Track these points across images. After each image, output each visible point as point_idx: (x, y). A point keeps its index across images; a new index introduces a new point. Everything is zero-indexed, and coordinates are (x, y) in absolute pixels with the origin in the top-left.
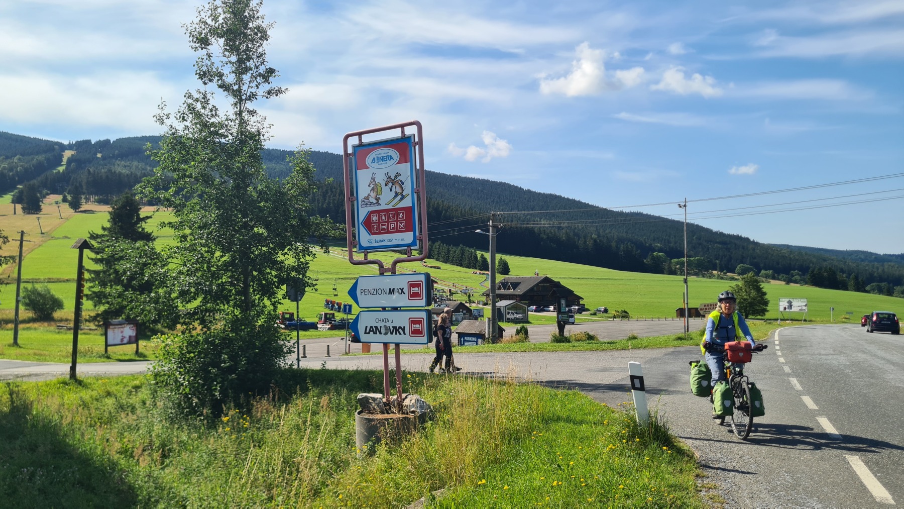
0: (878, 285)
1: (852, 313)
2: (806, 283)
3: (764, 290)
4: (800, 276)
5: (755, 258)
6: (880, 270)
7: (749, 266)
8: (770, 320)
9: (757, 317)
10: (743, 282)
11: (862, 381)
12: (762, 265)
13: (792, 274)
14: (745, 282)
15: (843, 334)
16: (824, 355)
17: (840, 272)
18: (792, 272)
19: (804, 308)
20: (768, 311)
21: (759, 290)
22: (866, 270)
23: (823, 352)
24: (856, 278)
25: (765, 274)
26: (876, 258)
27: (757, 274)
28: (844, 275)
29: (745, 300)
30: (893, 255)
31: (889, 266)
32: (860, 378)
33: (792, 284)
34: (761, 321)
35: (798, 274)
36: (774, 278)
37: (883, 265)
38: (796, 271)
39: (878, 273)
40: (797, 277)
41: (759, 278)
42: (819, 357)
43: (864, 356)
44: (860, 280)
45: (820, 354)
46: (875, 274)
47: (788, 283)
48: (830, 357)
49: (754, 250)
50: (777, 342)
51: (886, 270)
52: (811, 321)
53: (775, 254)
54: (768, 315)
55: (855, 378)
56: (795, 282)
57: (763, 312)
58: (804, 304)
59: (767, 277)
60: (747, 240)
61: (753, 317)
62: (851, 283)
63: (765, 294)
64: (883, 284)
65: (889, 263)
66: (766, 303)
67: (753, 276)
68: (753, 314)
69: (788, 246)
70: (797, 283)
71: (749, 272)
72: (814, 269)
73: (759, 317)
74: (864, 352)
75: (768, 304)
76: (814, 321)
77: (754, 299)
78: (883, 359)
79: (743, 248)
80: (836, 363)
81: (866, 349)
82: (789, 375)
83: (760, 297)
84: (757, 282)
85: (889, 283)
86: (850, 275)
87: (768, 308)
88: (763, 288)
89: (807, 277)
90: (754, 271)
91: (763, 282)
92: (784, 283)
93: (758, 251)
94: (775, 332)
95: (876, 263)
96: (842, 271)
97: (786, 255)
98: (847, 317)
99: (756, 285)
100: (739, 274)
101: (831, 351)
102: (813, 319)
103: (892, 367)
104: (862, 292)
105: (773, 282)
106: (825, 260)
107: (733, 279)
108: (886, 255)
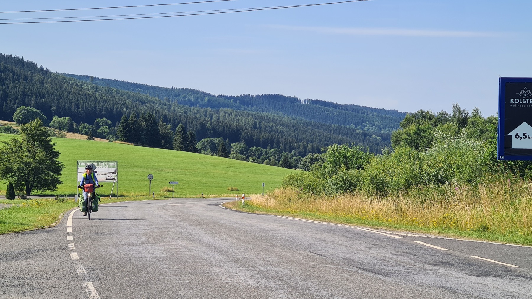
0: (211, 141)
1: (176, 183)
2: (117, 138)
3: (56, 149)
4: (109, 127)
5: (44, 97)
6: (214, 119)
7: (34, 110)
8: (62, 196)
9: (44, 193)
10: (24, 135)
11: (180, 280)
12: (54, 108)
13: (98, 123)
14: (28, 135)
15: (162, 213)
16: (134, 245)
17: (163, 121)
18: (98, 120)
19: (113, 176)
20: (60, 182)
21: (48, 148)
22: (196, 119)
23: (133, 240)
24: (184, 130)
25: (58, 122)
26: (209, 101)
27: (47, 122)
28: (169, 126)
29: (28, 164)
30: (231, 98)
31: (225, 112)
32: (177, 275)
33: (97, 140)
34: (50, 198)
35: (106, 124)
36: (71, 130)
37: (217, 112)
38: (104, 119)
39: (211, 124)
40: (105, 129)
41: (50, 130)
42: (127, 248)
43: (186, 243)
44: (188, 133)
45: (129, 244)
46: (208, 125)
47: (91, 138)
48: (142, 248)
49: (42, 83)
50: (70, 230)
51: (221, 119)
52: (122, 196)
53: (73, 91)
54: (60, 189)
55: (172, 275)
56: (102, 136)
57: (54, 183)
58: (113, 170)
59: (61, 127)
60: (32, 65)
61: (39, 192)
62: (177, 138)
63: (57, 154)
64: (217, 140)
65: (226, 109)
66: (58, 170)
67: (40, 126)
68: (39, 188)
69: (93, 79)
70: (104, 138)
71: (33, 119)
72: (129, 117)
73: (48, 192)
74: (187, 239)
75: (61, 170)
76: (127, 196)
77: (40, 163)
78: (209, 246)
79: (26, 79)
80: (148, 256)
81: (189, 233)
82: (84, 278)
83: (50, 159)
84: (45, 134)
85: (225, 139)
86: (176, 126)
87: (62, 178)
88: (54, 145)
89: (118, 128)
90: (41, 118)
91: (55, 135)
92: (87, 137)
93: (48, 85)
94: (68, 214)
95: (209, 109)
96: (166, 120)
97: (90, 93)
98: (170, 189)
99: (43, 141)
100: (19, 122)
101: (144, 240)
102: (125, 193)
103: (219, 257)
104: (191, 151)
105: (69, 135)
106: (143, 103)
107: (8, 130)
108: (221, 96)
